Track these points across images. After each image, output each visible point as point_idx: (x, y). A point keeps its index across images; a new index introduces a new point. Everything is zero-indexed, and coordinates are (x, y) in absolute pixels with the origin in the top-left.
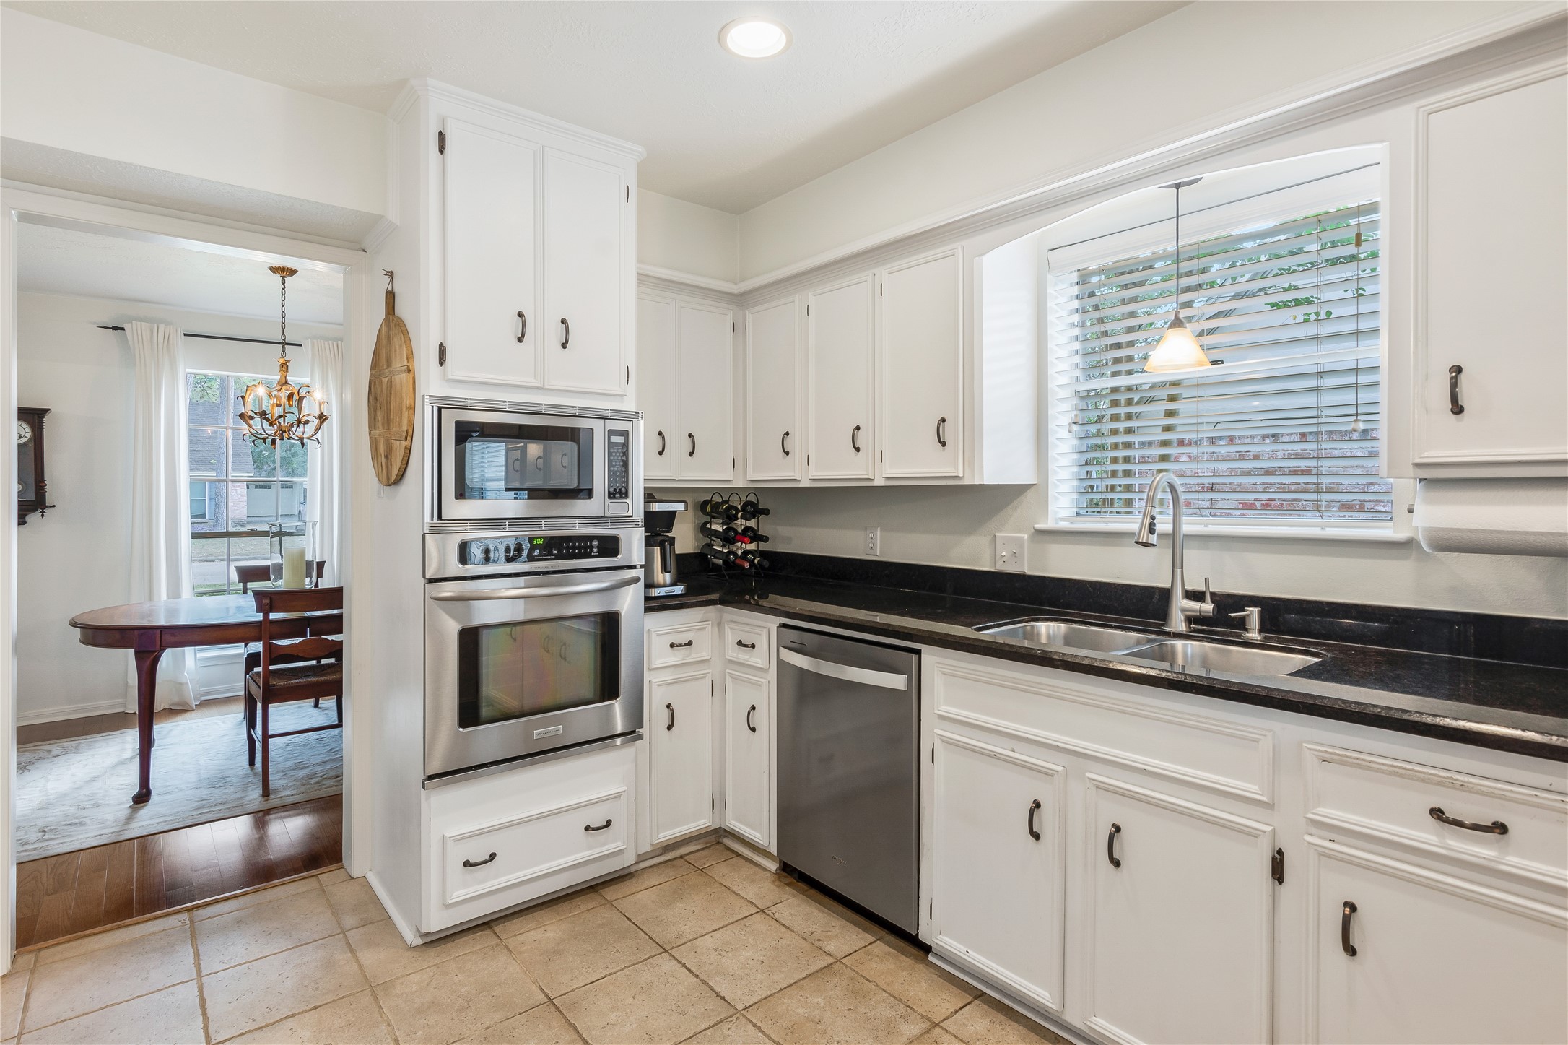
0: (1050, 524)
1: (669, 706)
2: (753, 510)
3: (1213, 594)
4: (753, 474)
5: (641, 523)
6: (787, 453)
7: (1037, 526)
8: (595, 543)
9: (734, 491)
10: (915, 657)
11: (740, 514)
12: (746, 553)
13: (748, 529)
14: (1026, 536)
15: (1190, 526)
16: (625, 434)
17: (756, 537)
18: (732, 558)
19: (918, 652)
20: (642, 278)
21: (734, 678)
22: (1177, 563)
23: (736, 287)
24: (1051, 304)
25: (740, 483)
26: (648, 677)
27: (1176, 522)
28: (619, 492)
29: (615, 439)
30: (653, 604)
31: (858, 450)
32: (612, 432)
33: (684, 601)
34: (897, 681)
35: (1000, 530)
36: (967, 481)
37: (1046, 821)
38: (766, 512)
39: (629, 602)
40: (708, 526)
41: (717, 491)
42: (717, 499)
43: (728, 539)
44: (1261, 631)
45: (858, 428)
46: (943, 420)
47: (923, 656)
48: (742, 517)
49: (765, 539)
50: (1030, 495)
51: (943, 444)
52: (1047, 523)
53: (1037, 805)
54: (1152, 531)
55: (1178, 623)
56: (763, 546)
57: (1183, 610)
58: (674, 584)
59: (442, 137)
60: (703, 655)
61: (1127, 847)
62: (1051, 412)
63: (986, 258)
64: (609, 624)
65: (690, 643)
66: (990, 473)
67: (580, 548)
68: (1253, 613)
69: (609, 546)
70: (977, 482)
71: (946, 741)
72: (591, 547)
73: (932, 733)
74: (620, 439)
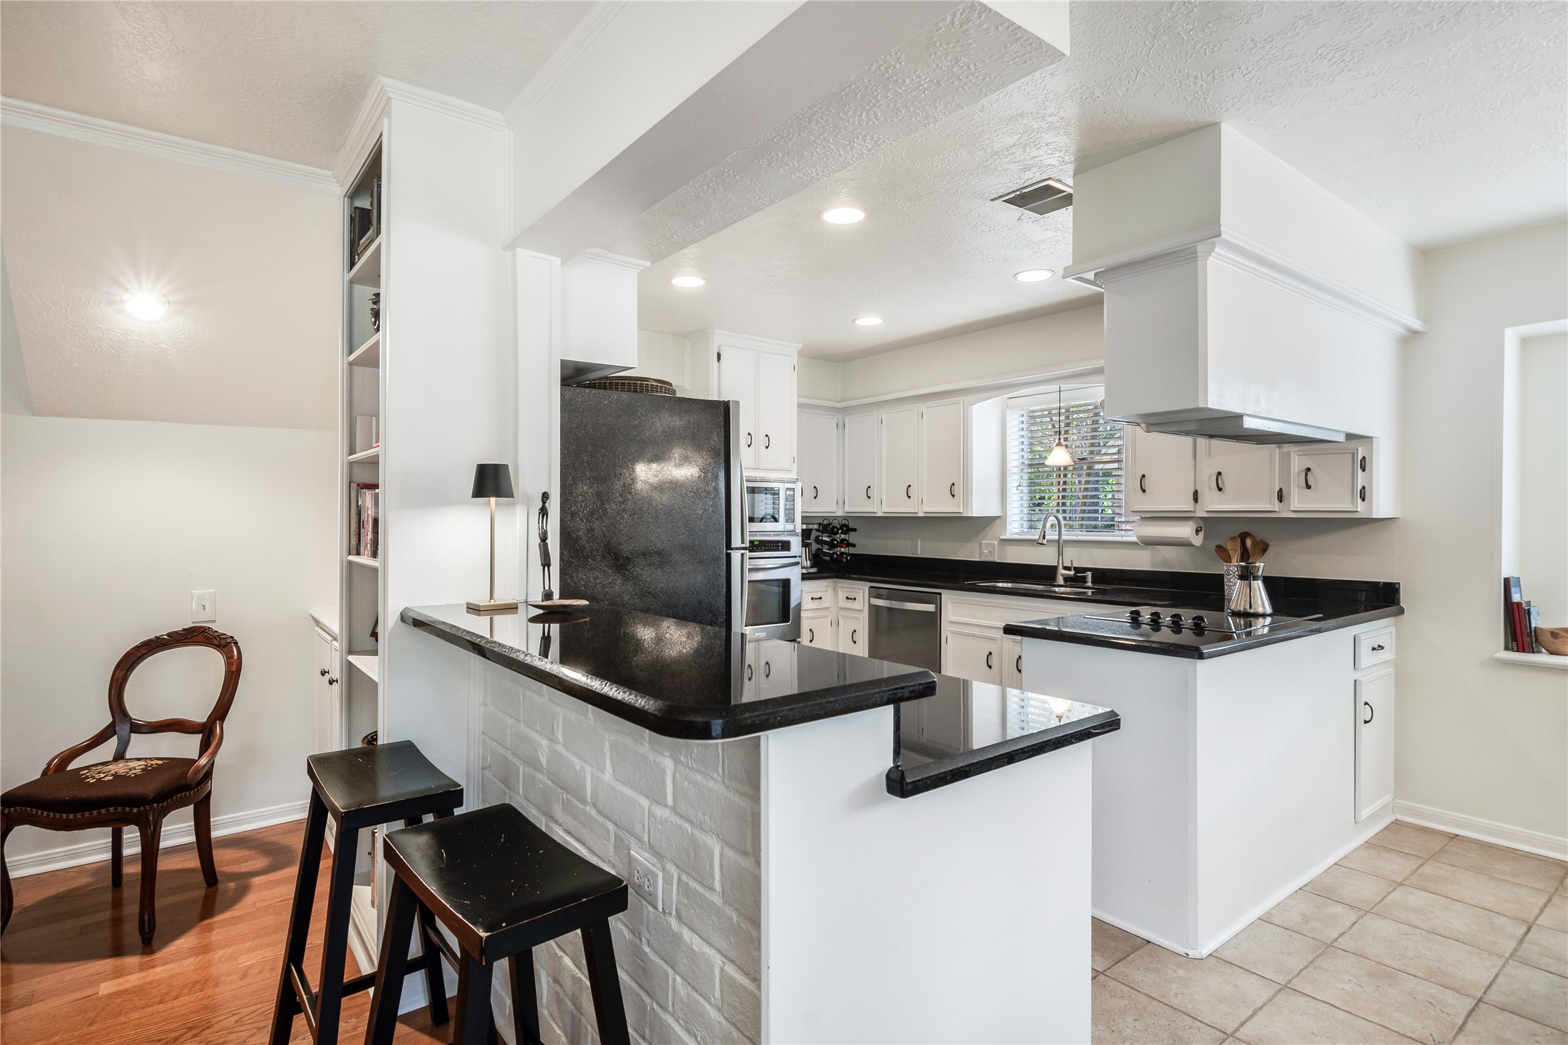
0: (1008, 536)
1: (811, 630)
2: (847, 529)
3: (1074, 568)
4: (847, 509)
5: (800, 535)
6: (869, 498)
7: (1001, 537)
8: (780, 544)
9: (835, 518)
10: (938, 596)
11: (840, 531)
12: (842, 553)
13: (843, 540)
14: (996, 543)
15: (1066, 536)
16: (793, 490)
17: (849, 545)
18: (835, 556)
19: (940, 594)
20: (800, 405)
21: (843, 616)
22: (1060, 553)
23: (840, 404)
24: (1008, 425)
25: (840, 514)
26: (803, 614)
27: (1060, 535)
28: (790, 519)
29: (788, 493)
30: (805, 577)
31: (909, 497)
32: (788, 489)
33: (815, 575)
34: (930, 608)
35: (983, 540)
36: (965, 515)
37: (995, 660)
38: (855, 530)
39: (794, 574)
40: (820, 538)
41: (826, 518)
42: (825, 522)
43: (832, 545)
44: (1092, 582)
45: (910, 486)
46: (953, 484)
47: (942, 596)
48: (842, 533)
49: (854, 545)
50: (998, 522)
51: (953, 496)
52: (1006, 535)
53: (990, 653)
54: (1044, 538)
55: (1061, 581)
56: (852, 550)
57: (1062, 575)
58: (811, 567)
59: (719, 355)
60: (827, 605)
61: (1024, 665)
62: (1008, 479)
63: (974, 406)
64: (786, 584)
65: (821, 598)
66: (977, 510)
67: (771, 546)
68: (1089, 574)
69: (785, 546)
70: (970, 515)
71: (953, 632)
72: (778, 546)
73: (946, 630)
74: (791, 493)
